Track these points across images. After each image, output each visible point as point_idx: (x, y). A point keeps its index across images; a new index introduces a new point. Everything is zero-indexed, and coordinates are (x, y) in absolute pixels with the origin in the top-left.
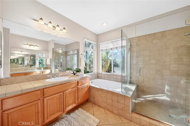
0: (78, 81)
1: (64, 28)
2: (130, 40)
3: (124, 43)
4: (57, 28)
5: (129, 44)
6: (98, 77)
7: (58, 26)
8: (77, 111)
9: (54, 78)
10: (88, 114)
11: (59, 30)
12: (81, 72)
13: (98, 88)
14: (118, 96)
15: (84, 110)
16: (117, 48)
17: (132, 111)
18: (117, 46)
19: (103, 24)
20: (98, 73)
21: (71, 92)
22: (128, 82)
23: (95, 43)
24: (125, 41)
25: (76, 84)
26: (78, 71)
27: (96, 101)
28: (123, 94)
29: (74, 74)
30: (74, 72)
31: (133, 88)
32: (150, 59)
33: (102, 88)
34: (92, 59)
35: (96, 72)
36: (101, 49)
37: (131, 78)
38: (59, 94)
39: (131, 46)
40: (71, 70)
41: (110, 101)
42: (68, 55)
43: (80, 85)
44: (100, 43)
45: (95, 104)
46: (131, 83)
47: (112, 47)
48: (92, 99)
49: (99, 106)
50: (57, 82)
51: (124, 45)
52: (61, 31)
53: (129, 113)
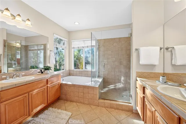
0: (47, 80)
1: (28, 20)
2: (98, 41)
3: (94, 43)
4: (18, 18)
5: (98, 44)
6: (70, 74)
7: (19, 15)
8: (46, 112)
9: (14, 79)
10: (60, 111)
11: (21, 20)
12: (51, 69)
13: (70, 85)
14: (88, 88)
15: (55, 108)
16: (88, 47)
17: (99, 98)
18: (88, 45)
19: (75, 23)
20: (69, 70)
21: (39, 92)
22: (97, 76)
23: (67, 40)
24: (95, 42)
25: (45, 82)
26: (47, 68)
27: (68, 97)
28: (92, 86)
29: (42, 73)
30: (41, 70)
31: (100, 80)
32: (112, 58)
33: (75, 83)
34: (63, 56)
35: (67, 69)
36: (73, 46)
37: (99, 73)
38: (22, 96)
39: (99, 46)
40: (37, 68)
41: (82, 94)
42: (30, 50)
43: (50, 83)
44: (72, 41)
45: (67, 100)
46: (99, 77)
47: (83, 46)
48: (63, 96)
49: (71, 101)
50: (19, 83)
51: (93, 45)
52: (23, 22)
53: (97, 100)
